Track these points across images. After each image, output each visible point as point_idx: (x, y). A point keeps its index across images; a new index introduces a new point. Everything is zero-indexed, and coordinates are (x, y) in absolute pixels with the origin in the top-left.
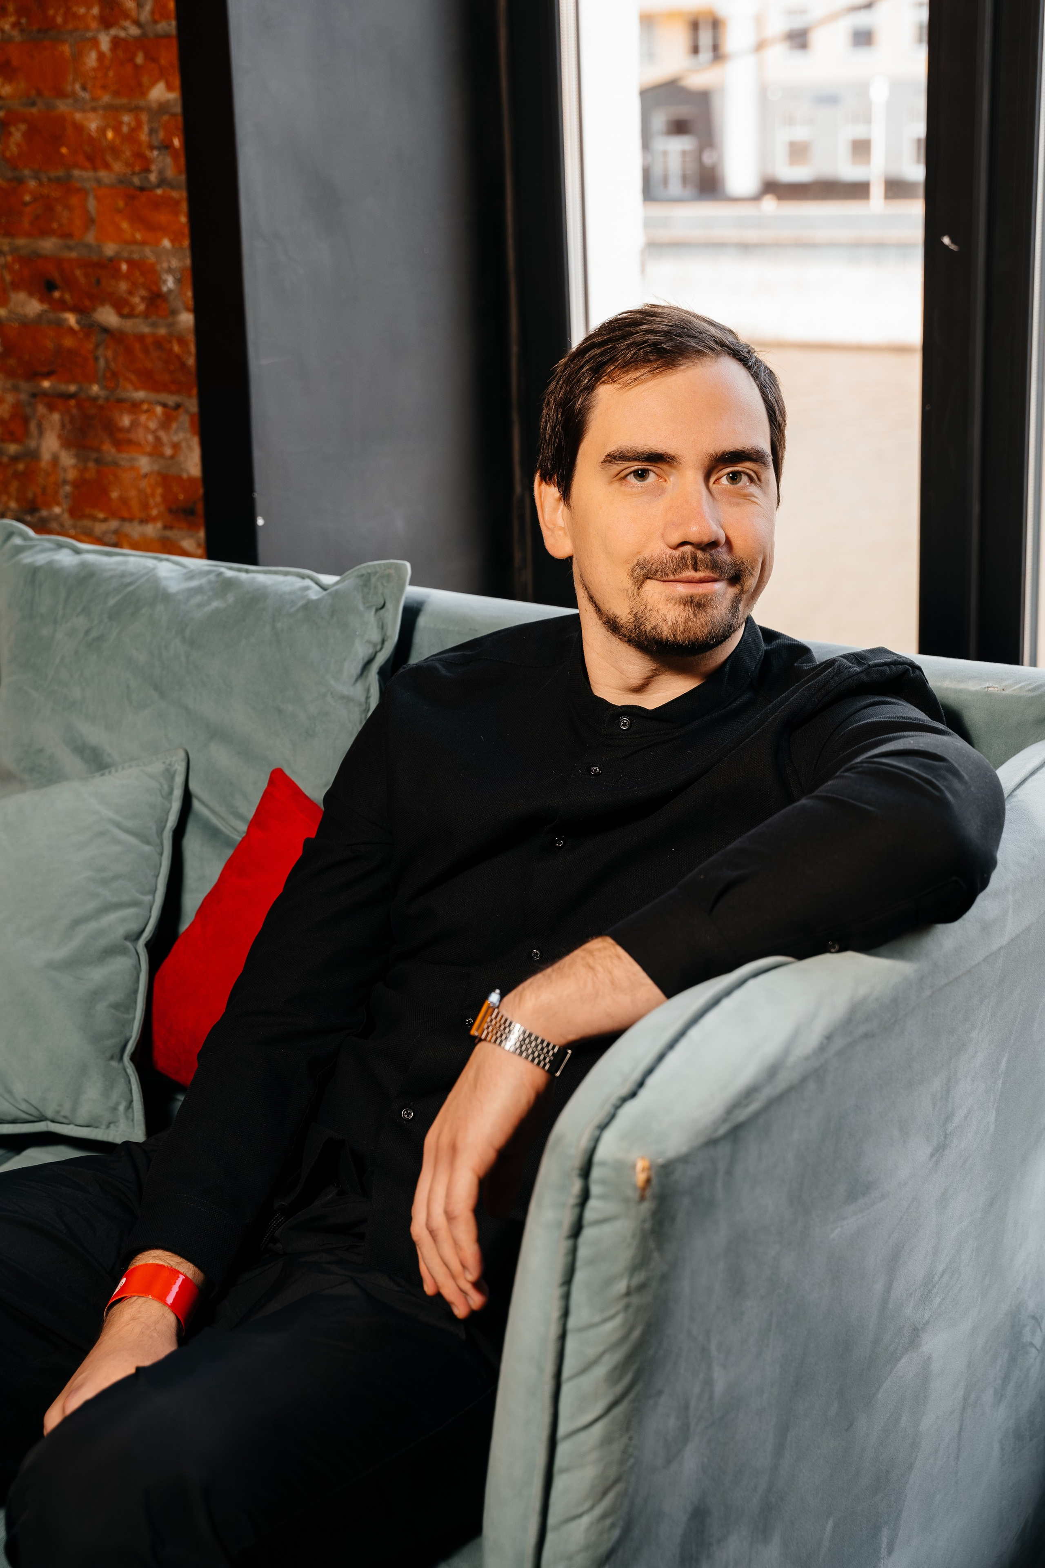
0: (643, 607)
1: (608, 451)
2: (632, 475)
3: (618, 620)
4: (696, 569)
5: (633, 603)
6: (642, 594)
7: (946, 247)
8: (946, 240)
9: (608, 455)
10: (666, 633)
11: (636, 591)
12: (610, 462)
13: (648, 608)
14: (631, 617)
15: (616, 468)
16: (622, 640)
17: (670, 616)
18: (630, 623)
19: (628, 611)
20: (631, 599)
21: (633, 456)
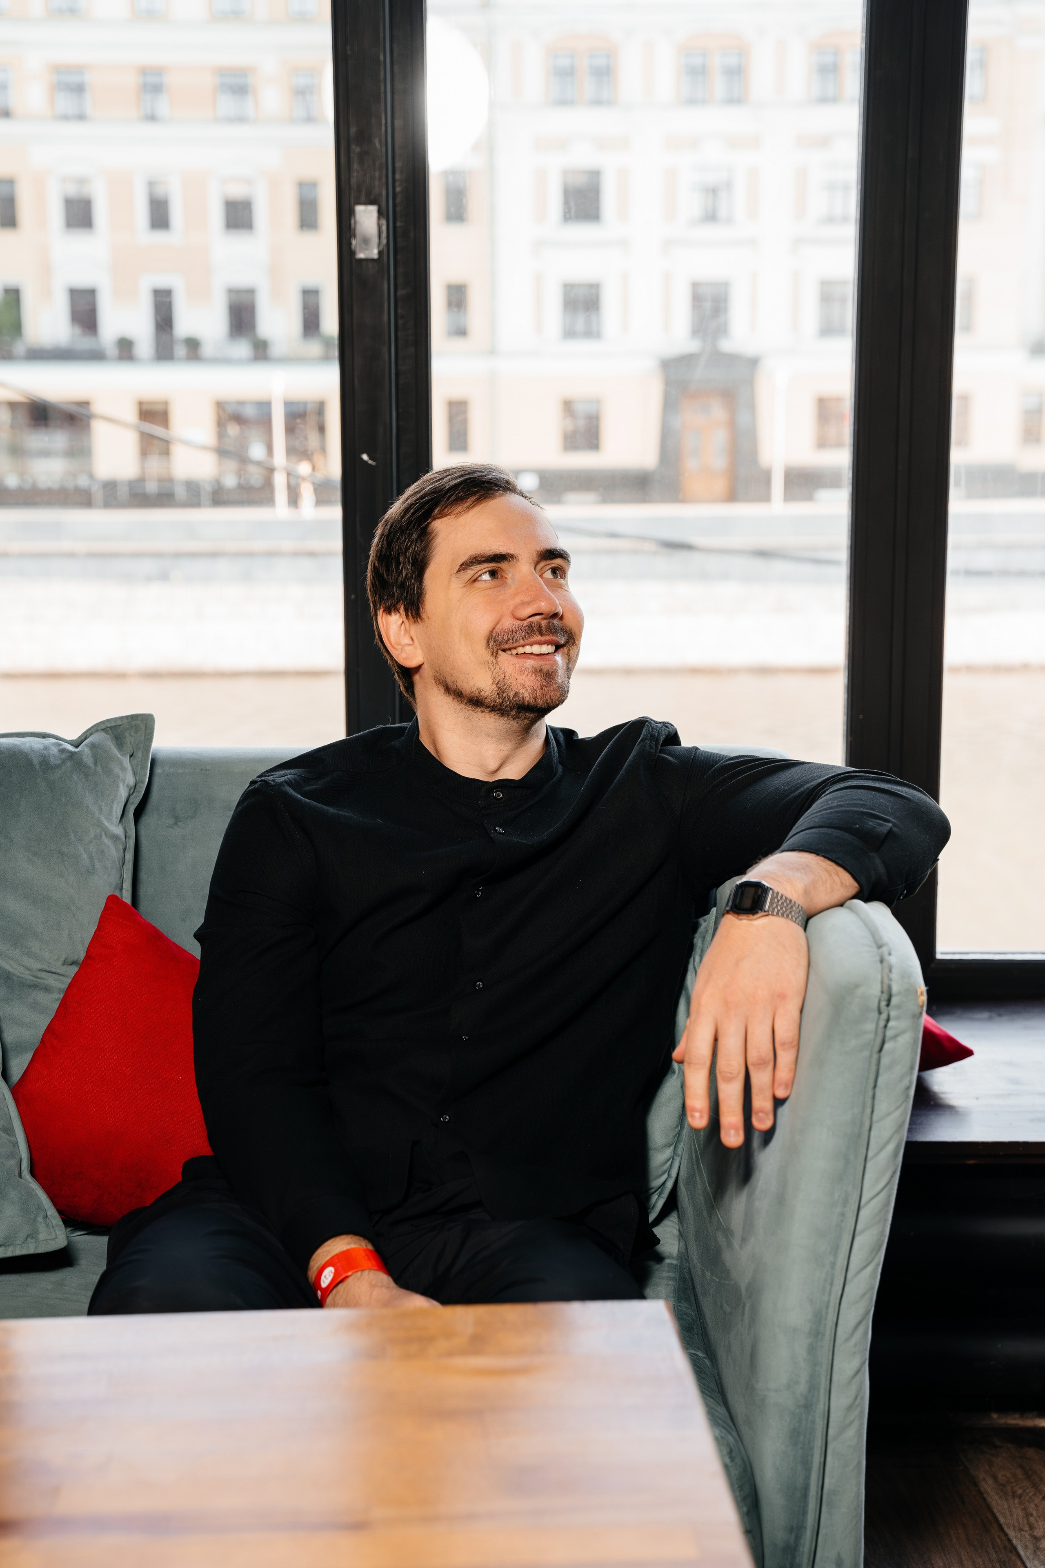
0: (503, 676)
1: (461, 562)
2: (488, 573)
3: (482, 693)
4: (541, 634)
5: (494, 673)
6: (499, 663)
7: (366, 462)
8: (365, 457)
9: (461, 565)
10: (528, 699)
11: (494, 661)
12: (464, 569)
13: (507, 677)
14: (494, 686)
15: (470, 573)
16: (484, 713)
17: (527, 684)
18: (494, 692)
19: (491, 682)
20: (492, 669)
21: (483, 559)
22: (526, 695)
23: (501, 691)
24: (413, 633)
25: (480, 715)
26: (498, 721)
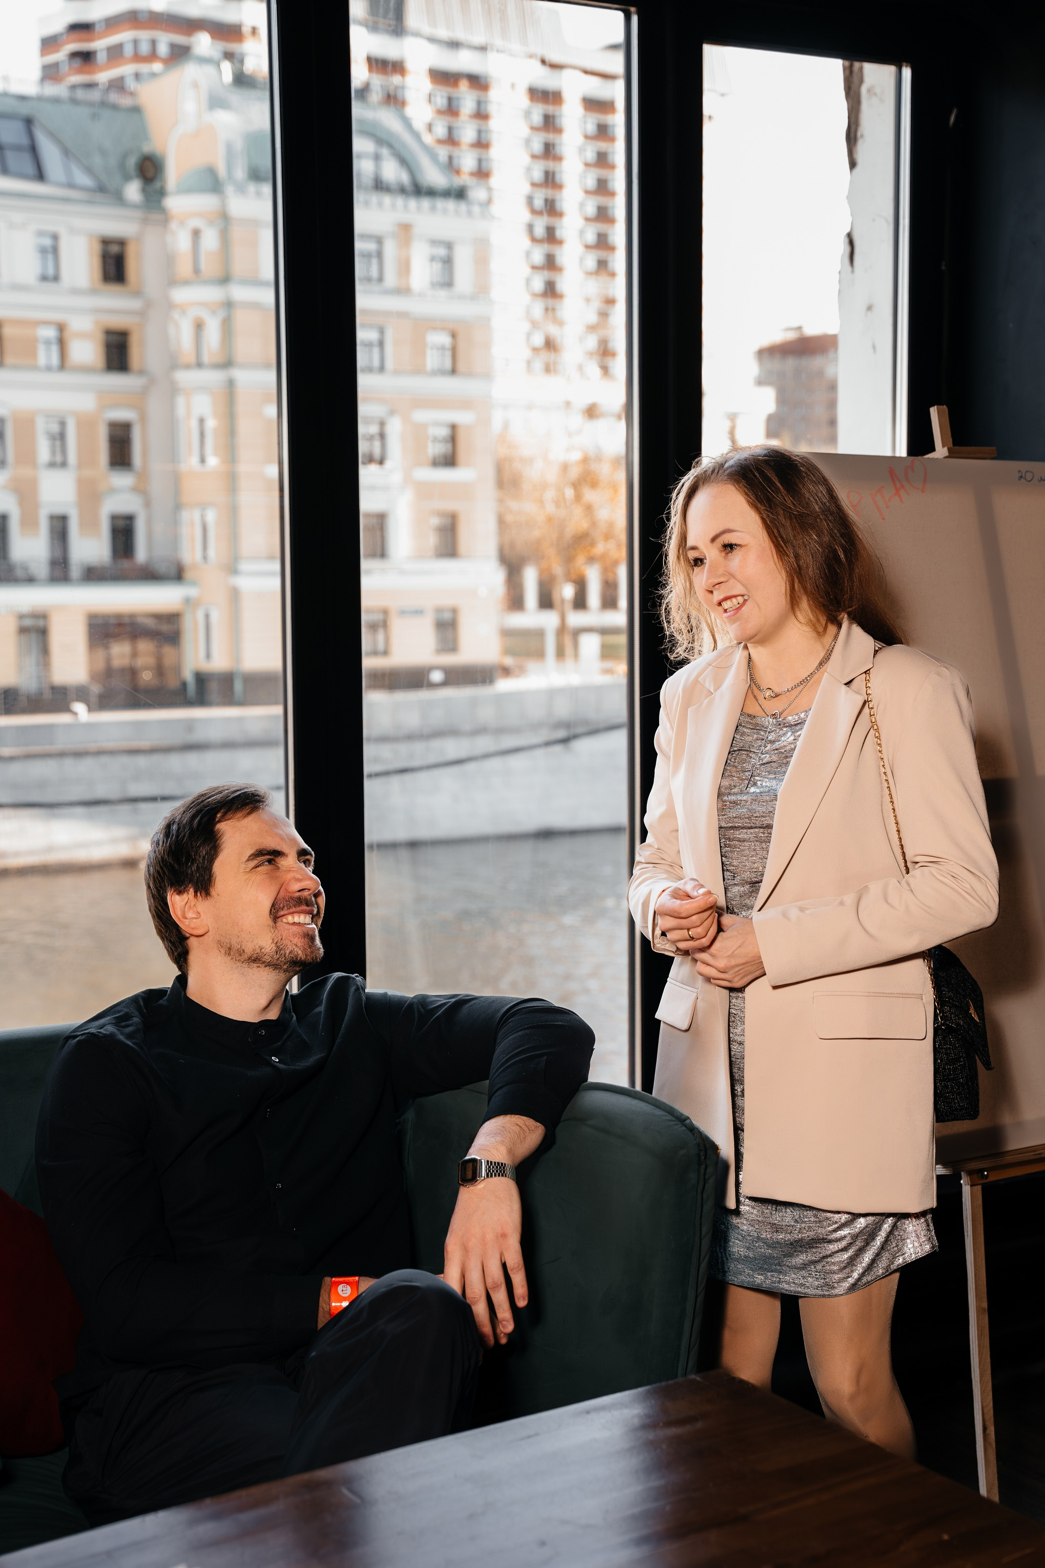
0: (280, 941)
1: (248, 854)
2: (267, 862)
3: (261, 952)
6: (278, 929)
11: (274, 924)
12: (250, 860)
13: (284, 941)
15: (253, 863)
16: (259, 968)
17: (299, 944)
18: (272, 950)
19: (271, 941)
20: (273, 932)
21: (266, 852)
22: (300, 952)
23: (278, 950)
24: (200, 909)
25: (255, 970)
26: (270, 973)
